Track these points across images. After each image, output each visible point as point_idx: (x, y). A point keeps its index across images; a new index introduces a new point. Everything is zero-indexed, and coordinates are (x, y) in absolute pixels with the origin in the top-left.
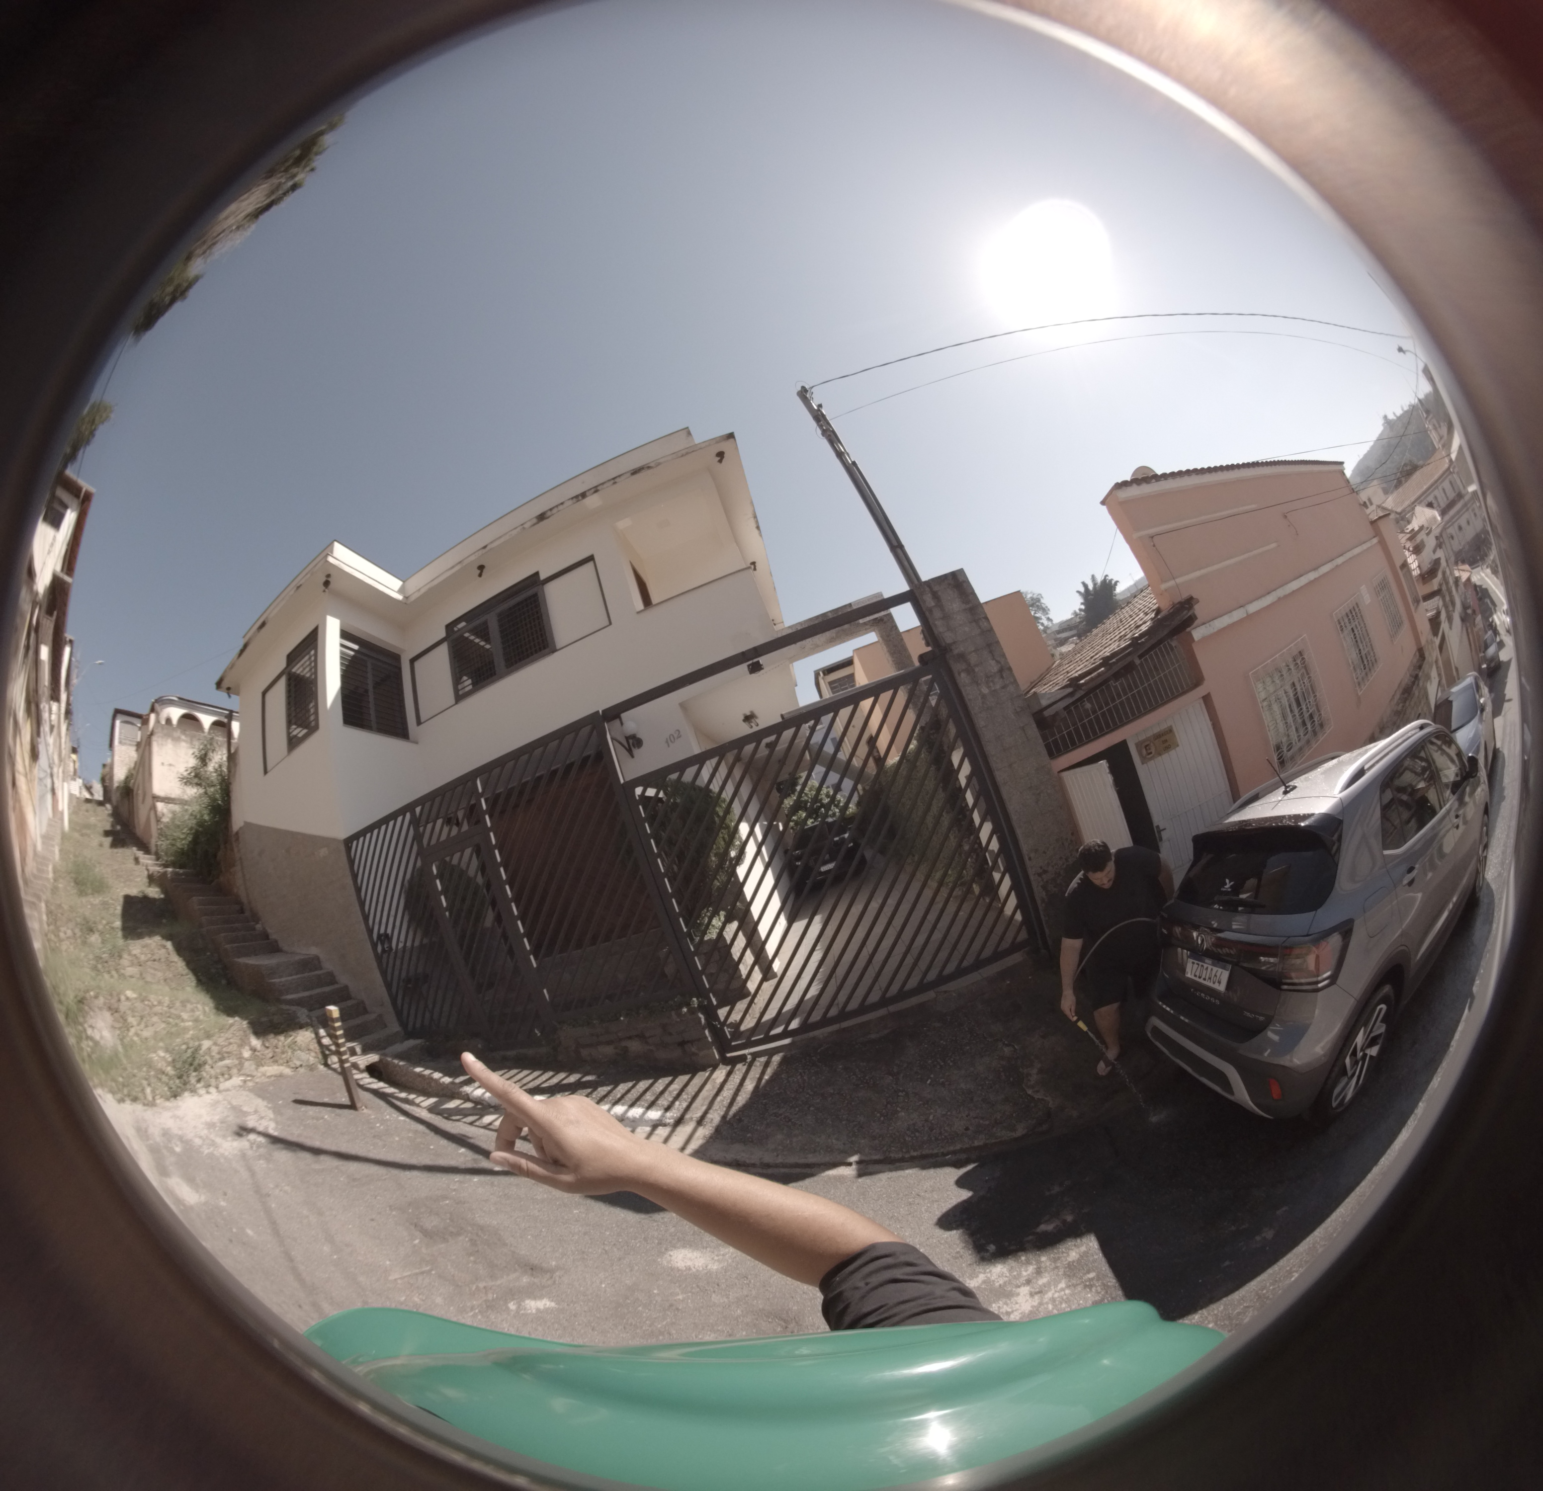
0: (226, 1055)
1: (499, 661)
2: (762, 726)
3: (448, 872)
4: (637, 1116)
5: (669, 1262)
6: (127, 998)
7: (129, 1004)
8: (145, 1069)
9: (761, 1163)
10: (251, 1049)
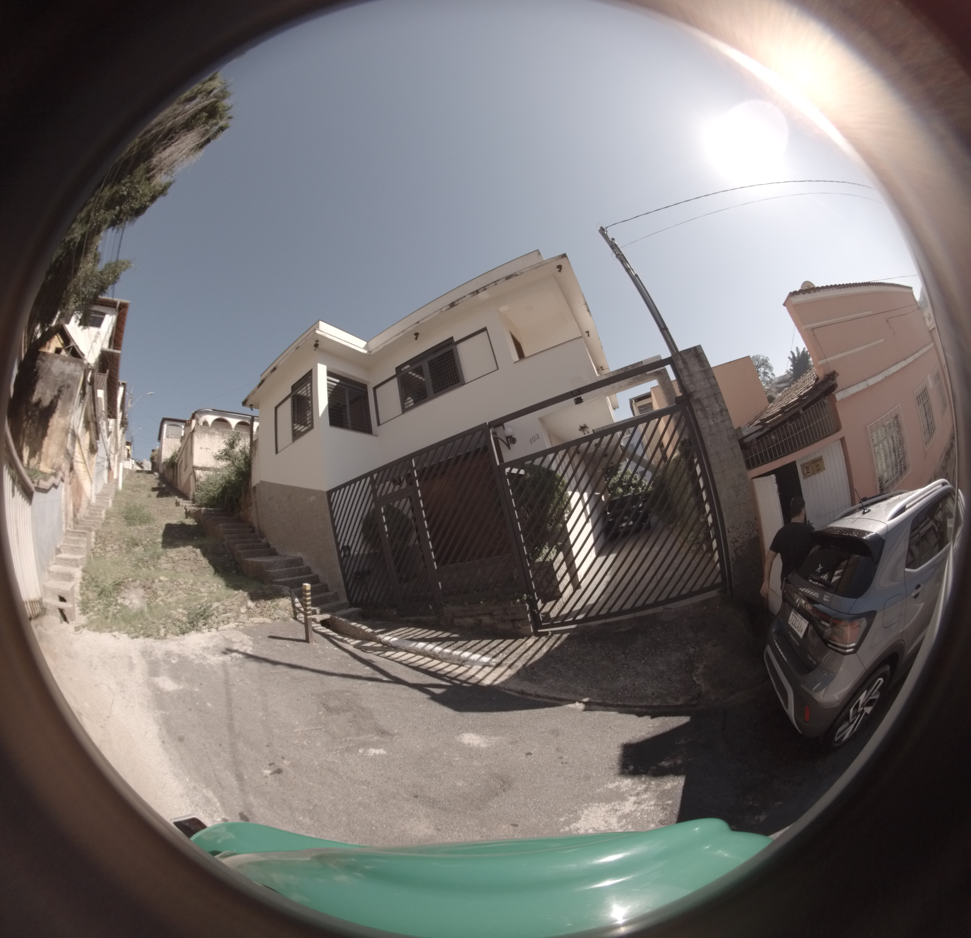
0: (228, 611)
1: (430, 389)
2: (590, 433)
3: (391, 512)
4: (476, 659)
5: (460, 739)
6: (160, 581)
7: (161, 584)
8: (164, 619)
9: (535, 694)
10: (247, 608)
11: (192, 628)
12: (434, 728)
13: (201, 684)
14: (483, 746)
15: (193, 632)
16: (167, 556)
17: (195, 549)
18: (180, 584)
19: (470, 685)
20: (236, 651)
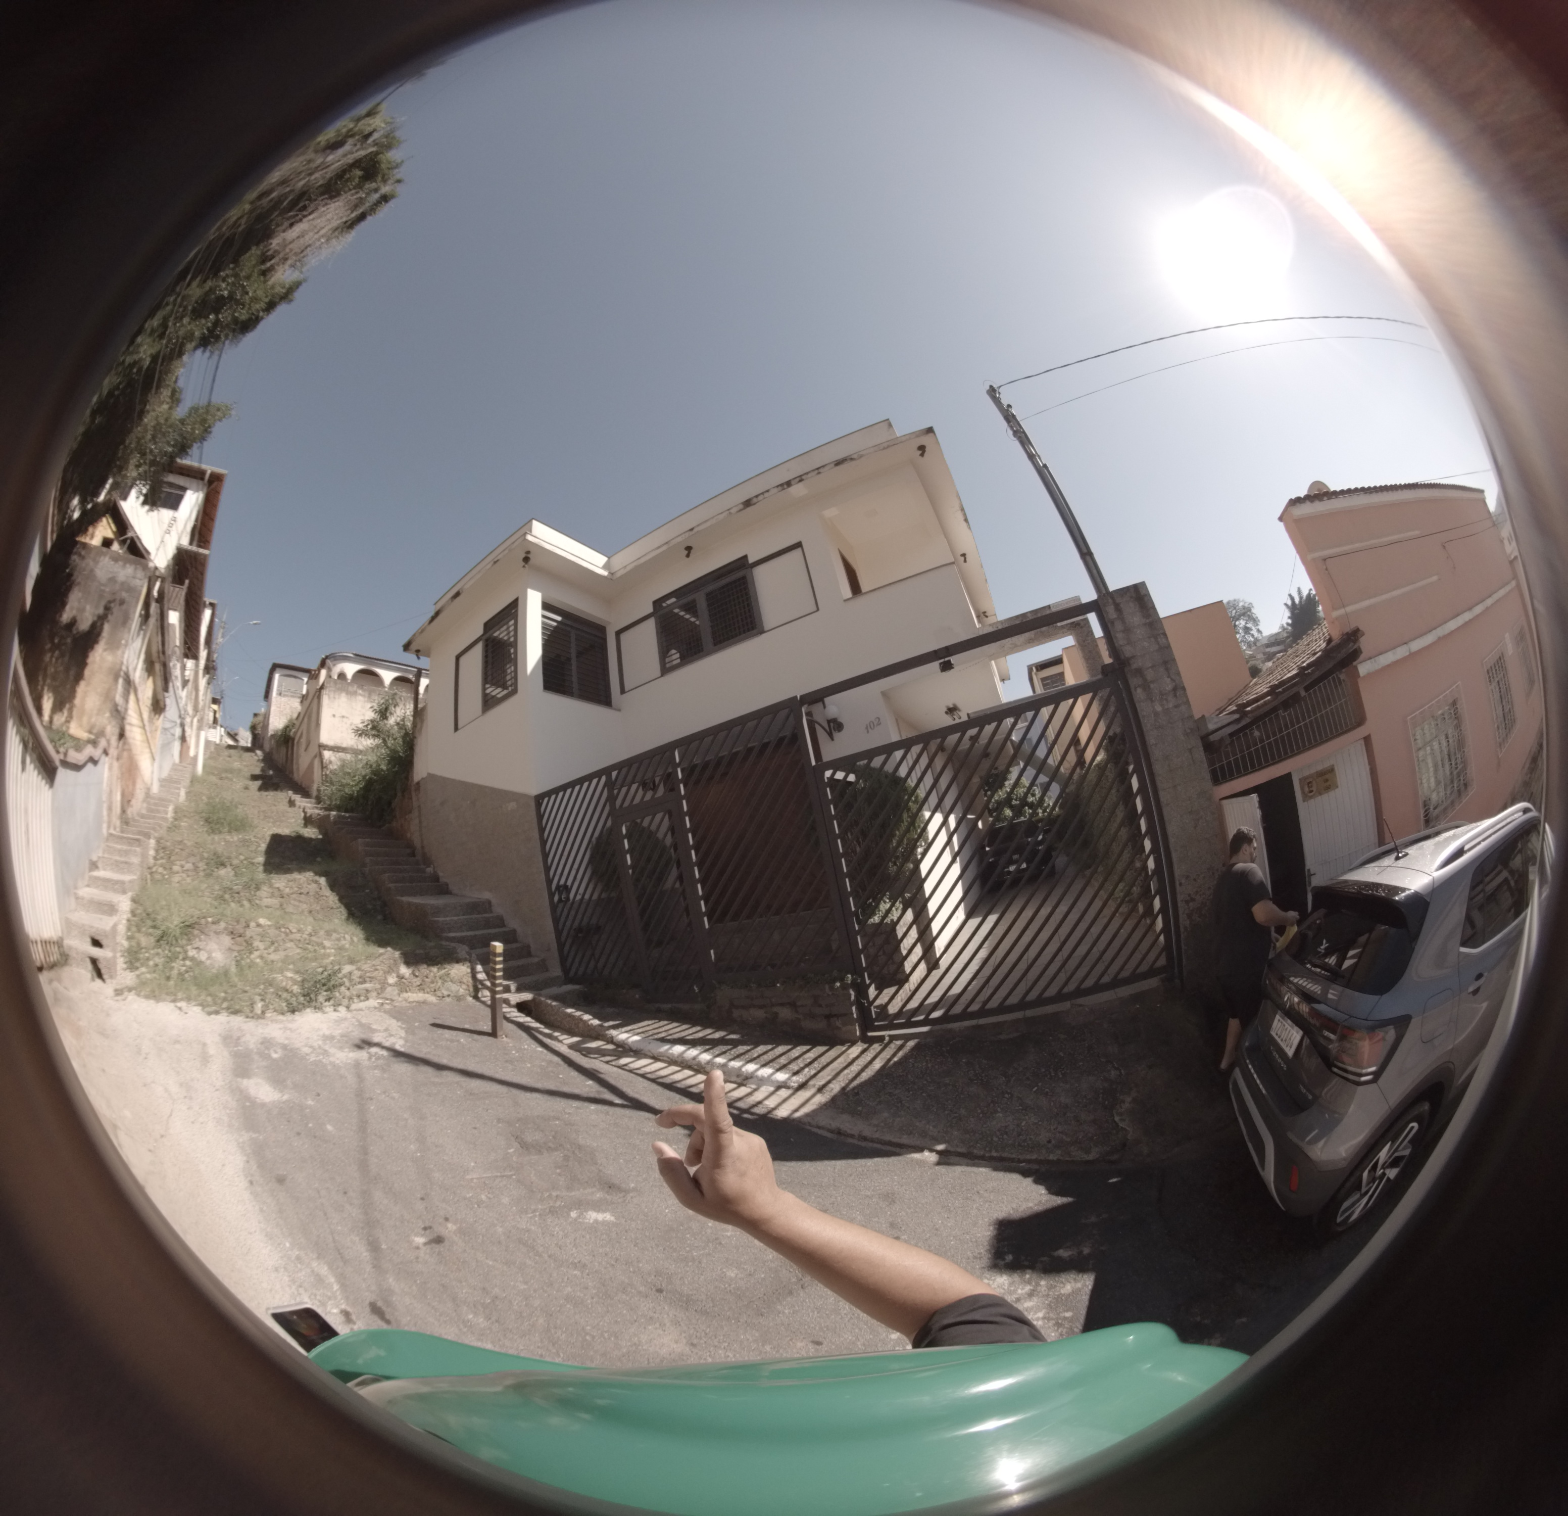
0: (368, 979)
1: (708, 638)
2: (962, 719)
3: (638, 834)
4: (766, 1076)
6: (259, 925)
7: (260, 930)
8: (262, 987)
9: (860, 1136)
10: (398, 977)
11: (307, 1004)
13: (318, 1095)
15: (309, 1010)
16: (271, 886)
17: (316, 878)
18: (291, 932)
19: (755, 1117)
20: (378, 1045)
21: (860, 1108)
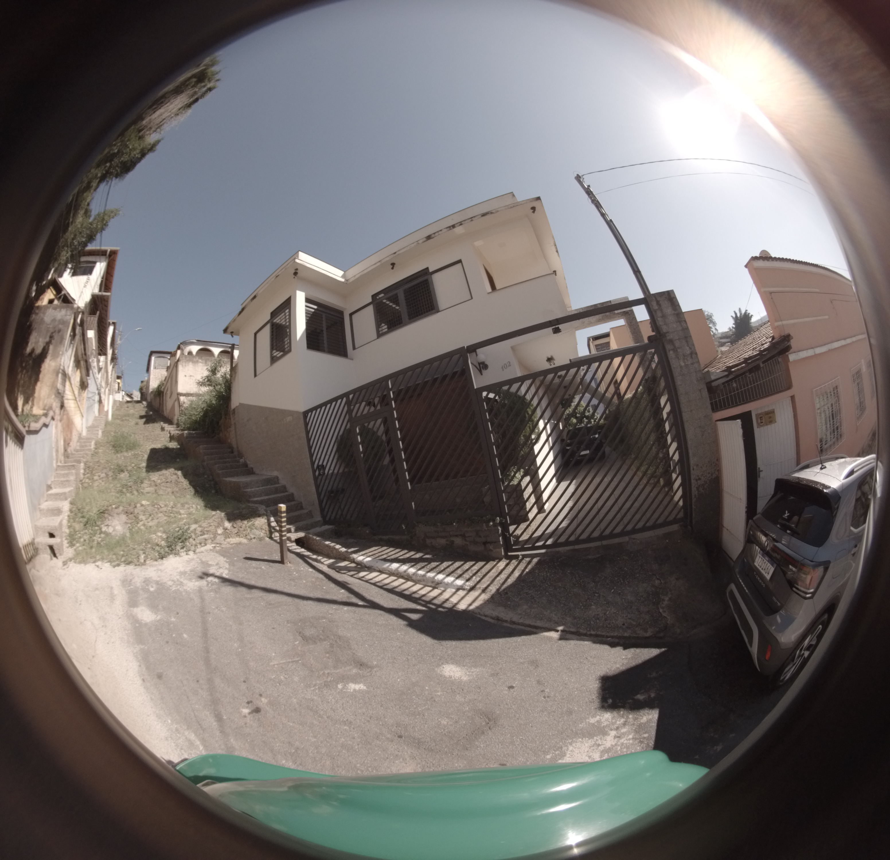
0: (205, 532)
1: (405, 316)
2: (556, 365)
3: (366, 432)
4: (450, 582)
5: (441, 671)
6: (142, 505)
7: (143, 508)
8: (144, 544)
9: (511, 621)
10: (224, 529)
11: (169, 551)
12: (414, 659)
13: (178, 613)
14: (465, 678)
15: (171, 556)
16: (150, 480)
17: (176, 472)
18: (161, 507)
19: (446, 610)
20: (212, 575)
21: (509, 603)
